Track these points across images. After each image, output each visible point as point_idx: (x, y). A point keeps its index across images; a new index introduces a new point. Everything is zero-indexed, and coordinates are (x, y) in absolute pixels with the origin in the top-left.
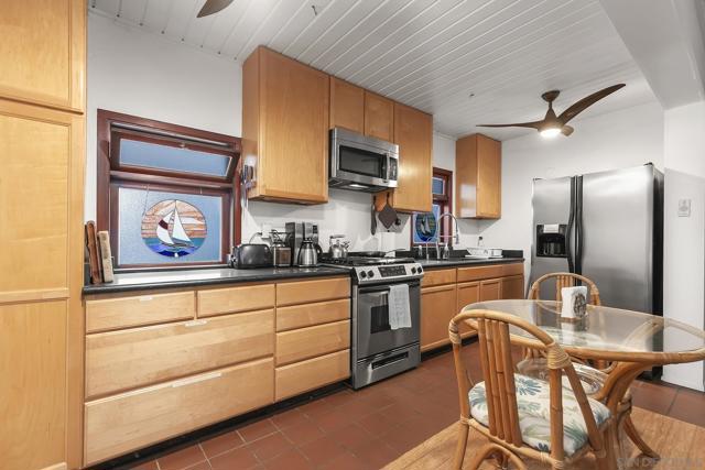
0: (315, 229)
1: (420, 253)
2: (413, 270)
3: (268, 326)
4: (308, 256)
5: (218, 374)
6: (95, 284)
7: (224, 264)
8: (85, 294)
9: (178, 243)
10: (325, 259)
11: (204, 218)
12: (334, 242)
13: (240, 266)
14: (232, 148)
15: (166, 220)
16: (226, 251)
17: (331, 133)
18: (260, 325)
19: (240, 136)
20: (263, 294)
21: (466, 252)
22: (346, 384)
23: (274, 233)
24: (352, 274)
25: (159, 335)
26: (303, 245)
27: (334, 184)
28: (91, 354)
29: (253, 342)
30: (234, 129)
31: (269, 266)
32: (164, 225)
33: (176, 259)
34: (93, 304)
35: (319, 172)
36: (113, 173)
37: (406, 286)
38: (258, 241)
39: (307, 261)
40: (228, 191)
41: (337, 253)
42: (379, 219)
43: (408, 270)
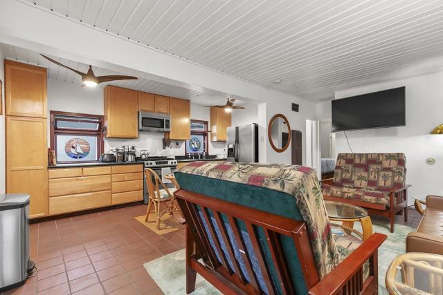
0: (133, 148)
1: (189, 156)
2: (172, 163)
3: (109, 181)
4: (130, 158)
5: (90, 194)
6: (51, 165)
7: (98, 161)
8: (48, 168)
9: (79, 154)
10: (137, 159)
11: (88, 144)
12: (142, 152)
13: (102, 162)
14: (101, 119)
15: (74, 146)
16: (99, 157)
17: (139, 112)
18: (107, 180)
19: (103, 115)
20: (107, 169)
22: (142, 203)
23: (117, 150)
24: (144, 164)
25: (71, 181)
26: (128, 154)
27: (140, 131)
28: (50, 184)
29: (104, 185)
30: (102, 113)
31: (115, 161)
32: (73, 147)
33: (78, 160)
34: (50, 170)
35: (134, 127)
36: (56, 131)
37: (169, 168)
38: (111, 153)
39: (130, 160)
40: (99, 134)
41: (143, 157)
42: (166, 143)
43: (170, 162)
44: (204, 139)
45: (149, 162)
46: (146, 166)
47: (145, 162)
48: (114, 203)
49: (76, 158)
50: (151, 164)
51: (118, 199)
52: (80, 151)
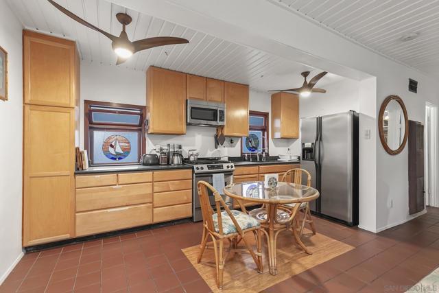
0: (180, 147)
1: (246, 158)
2: (228, 167)
3: (149, 191)
4: (176, 160)
5: (127, 208)
6: (79, 170)
7: (138, 163)
8: (75, 174)
9: (118, 154)
10: (185, 161)
11: (129, 143)
12: (191, 153)
13: (144, 164)
14: (142, 111)
15: (113, 144)
16: (140, 158)
17: (187, 101)
18: (147, 190)
19: (145, 105)
21: (277, 158)
23: (161, 149)
24: (193, 168)
25: (102, 191)
26: (174, 155)
27: (188, 124)
29: (143, 196)
30: (144, 104)
31: (158, 164)
32: (112, 146)
33: (117, 161)
34: (78, 177)
35: (181, 119)
37: (223, 174)
38: (154, 153)
39: (176, 162)
40: (141, 130)
41: (192, 159)
42: (219, 140)
43: (225, 166)
44: (264, 135)
45: (199, 166)
46: (196, 171)
47: (195, 166)
48: (156, 220)
49: (115, 159)
50: (202, 168)
51: (161, 215)
52: (119, 150)
